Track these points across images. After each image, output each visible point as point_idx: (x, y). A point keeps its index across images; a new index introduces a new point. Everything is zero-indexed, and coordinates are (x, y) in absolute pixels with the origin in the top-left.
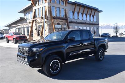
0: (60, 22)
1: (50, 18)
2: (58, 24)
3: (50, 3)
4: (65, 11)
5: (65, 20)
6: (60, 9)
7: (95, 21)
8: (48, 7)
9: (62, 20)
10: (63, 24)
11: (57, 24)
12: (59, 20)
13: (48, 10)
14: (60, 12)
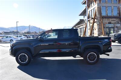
0: (111, 21)
1: (100, 18)
2: (110, 23)
3: (100, 3)
4: (119, 9)
5: (118, 18)
6: (112, 8)
8: (98, 8)
9: (115, 19)
10: (115, 23)
11: (108, 23)
12: (111, 19)
13: (98, 11)
14: (112, 11)
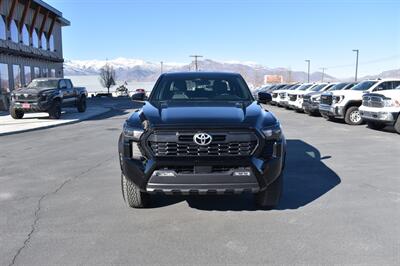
7: (52, 49)
